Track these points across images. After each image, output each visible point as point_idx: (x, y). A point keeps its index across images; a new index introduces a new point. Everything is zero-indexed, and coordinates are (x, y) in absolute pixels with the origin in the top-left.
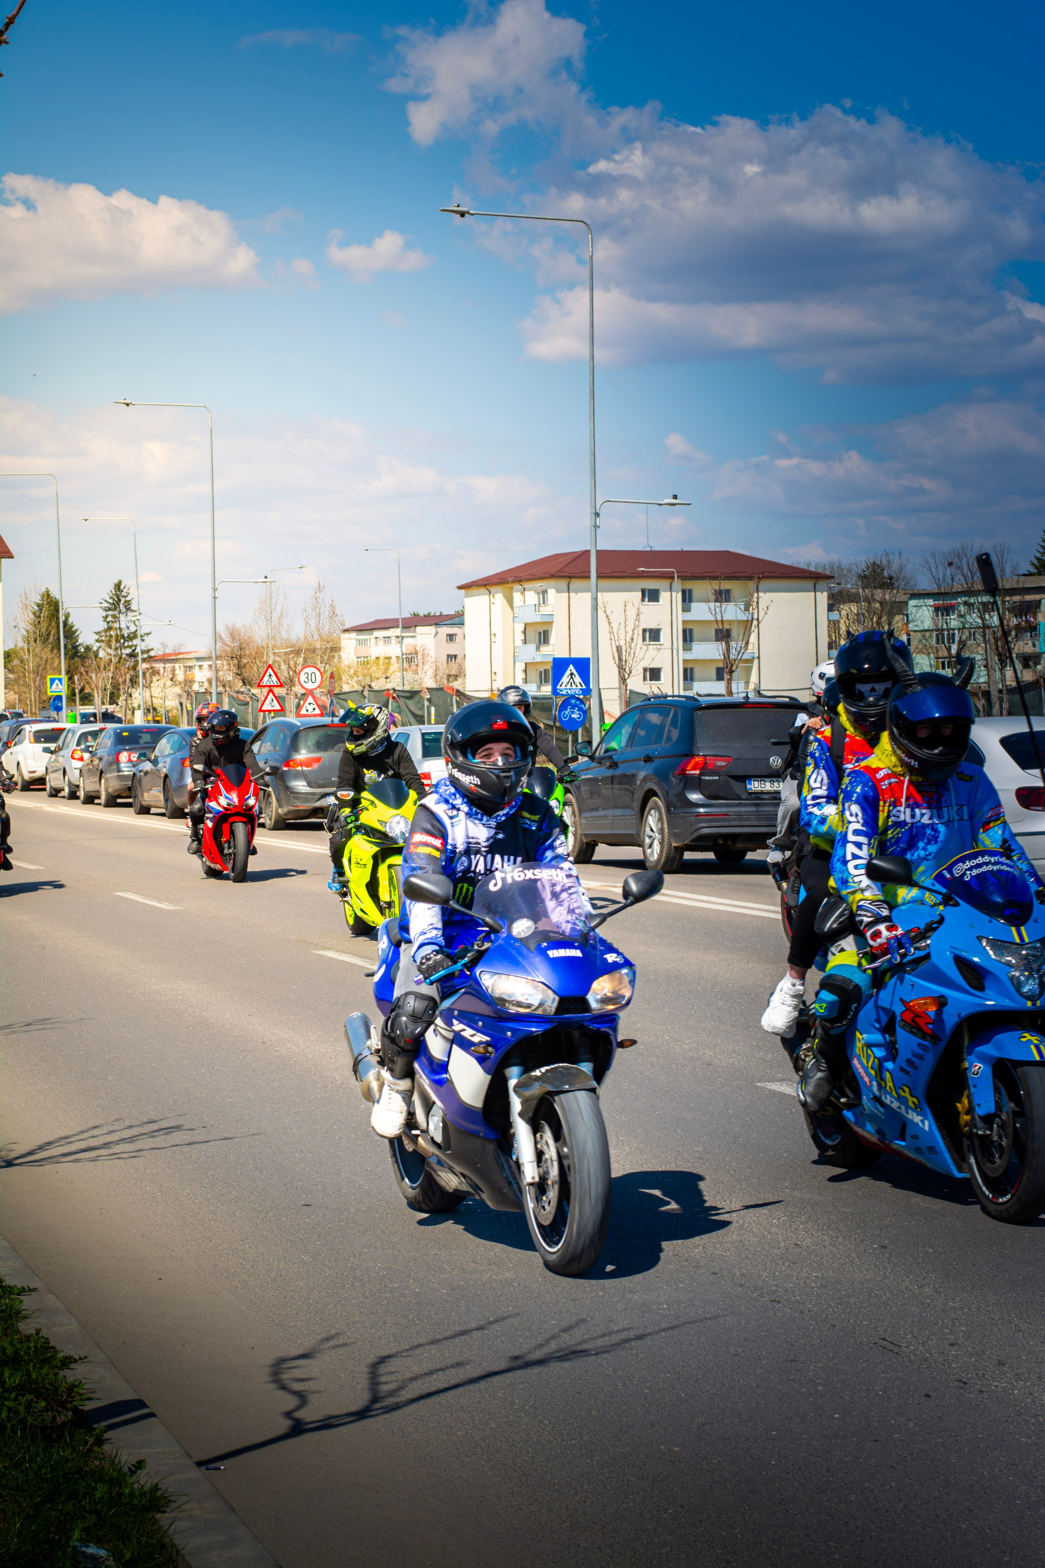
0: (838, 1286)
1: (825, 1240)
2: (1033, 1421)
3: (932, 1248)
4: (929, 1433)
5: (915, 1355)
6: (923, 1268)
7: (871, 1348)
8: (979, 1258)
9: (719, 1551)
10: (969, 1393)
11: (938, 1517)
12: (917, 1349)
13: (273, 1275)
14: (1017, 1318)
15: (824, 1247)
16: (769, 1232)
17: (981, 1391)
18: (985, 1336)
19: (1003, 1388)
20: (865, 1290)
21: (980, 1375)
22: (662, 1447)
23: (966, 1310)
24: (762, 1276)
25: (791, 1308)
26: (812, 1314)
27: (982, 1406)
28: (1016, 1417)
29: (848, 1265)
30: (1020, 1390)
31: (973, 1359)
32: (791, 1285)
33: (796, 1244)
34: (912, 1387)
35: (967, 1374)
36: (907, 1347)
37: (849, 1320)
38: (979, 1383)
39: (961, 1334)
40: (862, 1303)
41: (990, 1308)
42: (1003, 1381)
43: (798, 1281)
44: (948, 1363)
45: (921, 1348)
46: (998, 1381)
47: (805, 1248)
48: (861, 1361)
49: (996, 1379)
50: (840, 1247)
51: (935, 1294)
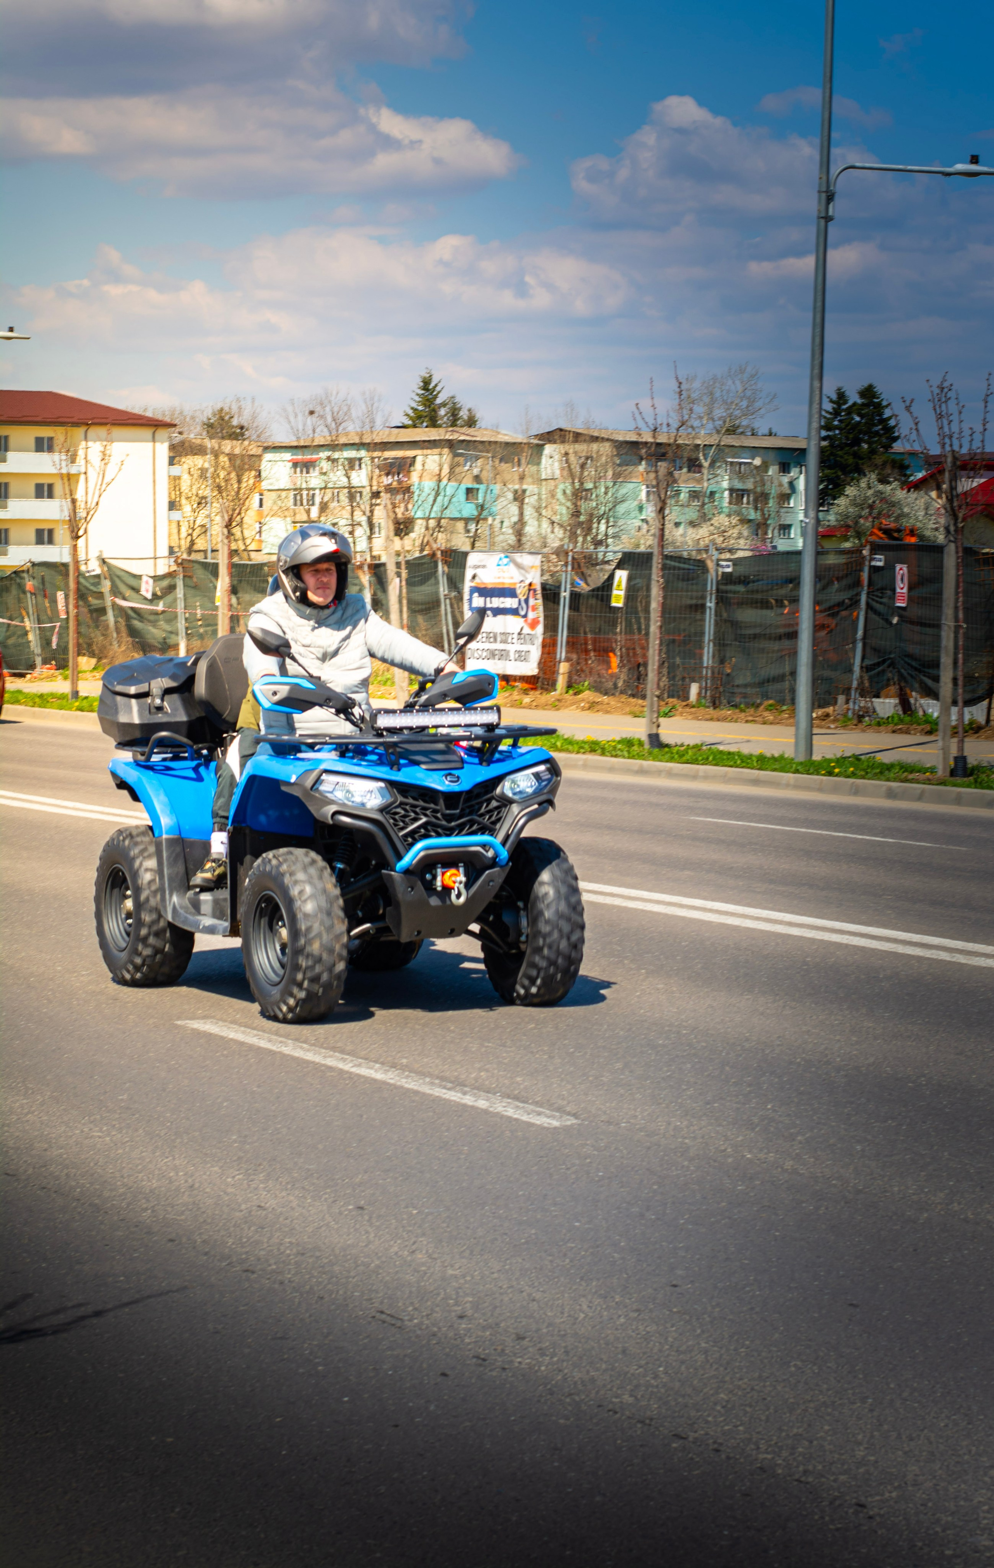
0: (318, 1254)
1: (291, 1202)
2: (568, 1400)
3: (415, 1208)
4: (454, 1417)
5: (420, 1329)
6: (410, 1231)
7: (370, 1323)
8: (472, 1220)
9: (243, 1553)
10: (491, 1371)
11: (483, 1508)
12: (421, 1323)
14: (529, 1286)
15: (293, 1209)
17: (504, 1369)
18: (496, 1307)
19: (526, 1364)
20: (349, 1257)
21: (499, 1351)
22: (153, 1438)
23: (468, 1278)
24: (227, 1242)
25: (269, 1279)
26: (293, 1284)
27: (508, 1386)
28: (549, 1397)
29: (323, 1229)
30: (547, 1366)
31: (488, 1333)
32: (262, 1253)
33: (259, 1206)
34: (425, 1366)
35: (484, 1350)
36: (410, 1320)
37: (338, 1291)
38: (500, 1359)
39: (468, 1305)
40: (349, 1272)
41: (496, 1275)
42: (526, 1357)
43: (270, 1248)
44: (460, 1337)
45: (426, 1322)
46: (521, 1357)
47: (270, 1210)
48: (361, 1337)
49: (518, 1355)
50: (311, 1208)
51: (430, 1261)
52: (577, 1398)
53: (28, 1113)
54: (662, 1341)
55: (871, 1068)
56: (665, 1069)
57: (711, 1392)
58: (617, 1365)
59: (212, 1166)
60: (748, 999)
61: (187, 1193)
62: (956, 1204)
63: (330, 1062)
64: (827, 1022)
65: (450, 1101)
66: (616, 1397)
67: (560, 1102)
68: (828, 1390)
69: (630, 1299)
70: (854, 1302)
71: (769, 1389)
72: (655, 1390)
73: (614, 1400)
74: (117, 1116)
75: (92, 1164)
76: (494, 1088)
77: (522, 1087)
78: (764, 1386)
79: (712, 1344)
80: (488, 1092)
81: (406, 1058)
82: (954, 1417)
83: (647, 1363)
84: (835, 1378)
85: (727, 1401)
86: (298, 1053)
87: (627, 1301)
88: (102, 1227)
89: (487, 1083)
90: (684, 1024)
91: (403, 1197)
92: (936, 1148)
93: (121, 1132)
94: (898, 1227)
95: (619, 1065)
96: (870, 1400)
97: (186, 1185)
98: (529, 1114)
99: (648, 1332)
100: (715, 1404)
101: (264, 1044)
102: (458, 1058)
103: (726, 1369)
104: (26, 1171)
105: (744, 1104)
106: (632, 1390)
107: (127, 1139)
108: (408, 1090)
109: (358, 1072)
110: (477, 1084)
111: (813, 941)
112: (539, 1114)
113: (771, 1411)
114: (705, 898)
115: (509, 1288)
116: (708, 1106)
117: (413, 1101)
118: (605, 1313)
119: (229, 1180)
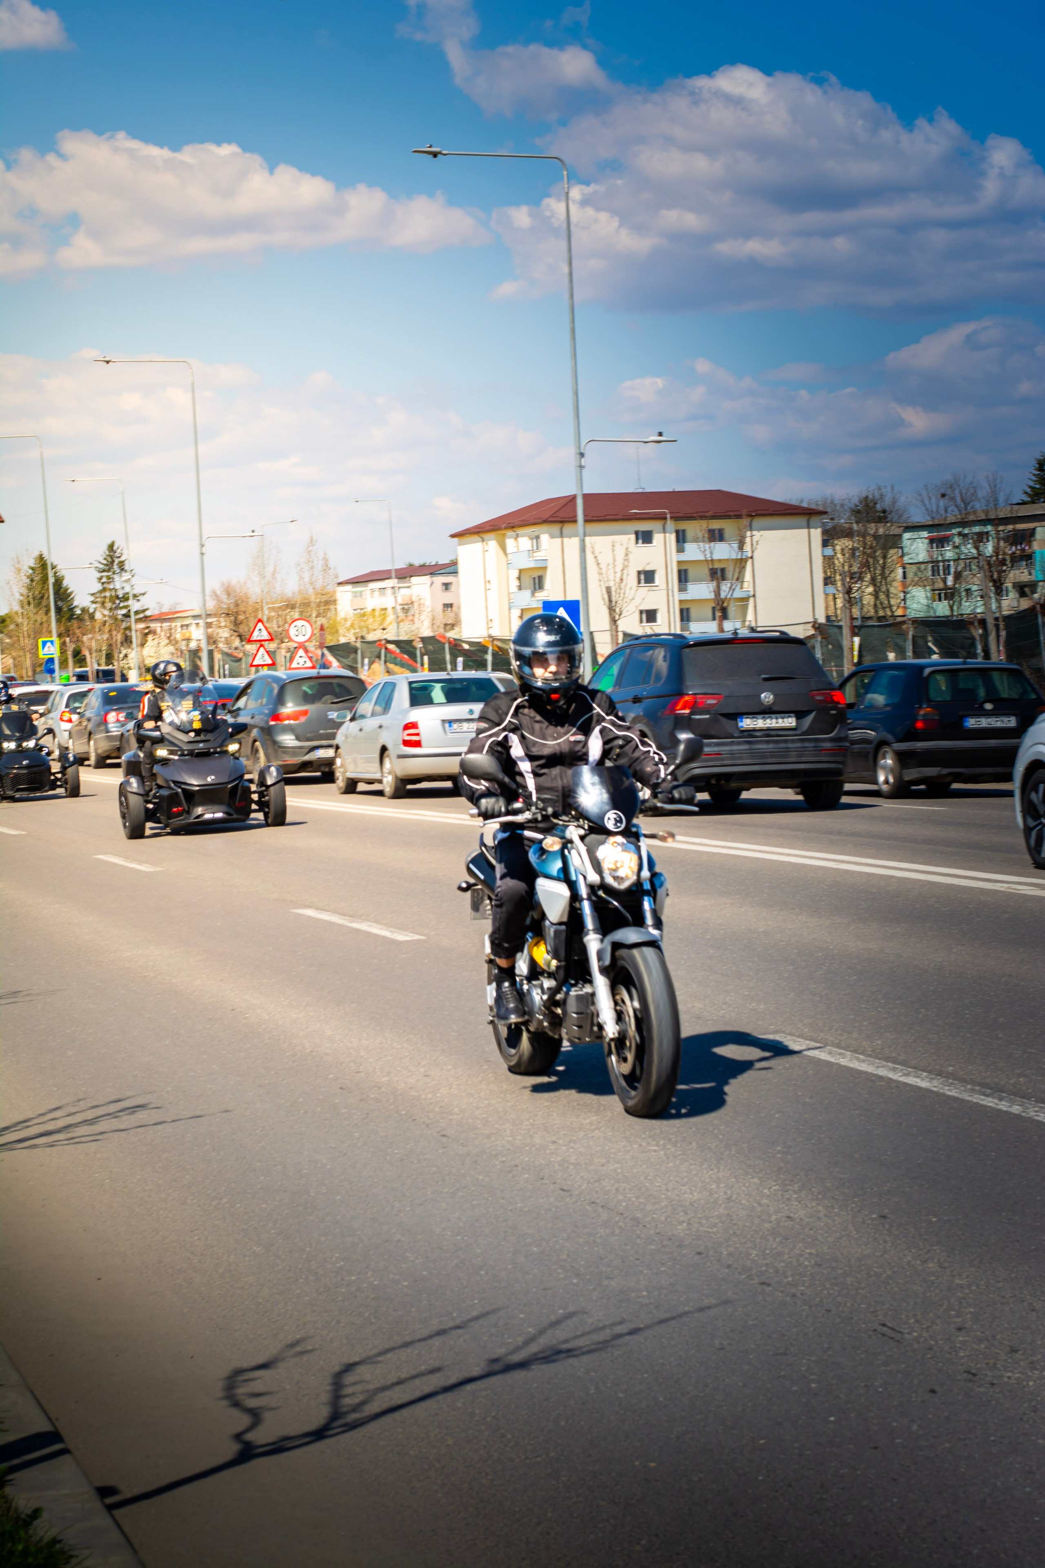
0: (834, 1265)
1: (819, 1212)
3: (935, 1216)
4: (935, 1437)
5: (918, 1343)
6: (926, 1240)
7: (870, 1336)
8: (987, 1227)
10: (979, 1387)
11: (946, 1540)
12: (920, 1336)
13: (221, 1270)
14: (1031, 1295)
15: (819, 1219)
16: (759, 1204)
17: (993, 1384)
18: (996, 1317)
19: (1016, 1379)
20: (863, 1268)
21: (991, 1365)
22: (637, 1463)
23: (974, 1288)
24: (751, 1255)
25: (782, 1292)
26: (805, 1297)
27: (994, 1403)
28: (1033, 1414)
29: (844, 1238)
30: (1035, 1381)
31: (983, 1346)
32: (782, 1264)
33: (788, 1217)
34: (915, 1382)
35: (976, 1364)
36: (909, 1333)
37: (845, 1304)
38: (989, 1374)
39: (969, 1316)
40: (860, 1283)
41: (1001, 1284)
42: (1016, 1371)
43: (790, 1260)
44: (955, 1351)
45: (925, 1335)
46: (1011, 1371)
47: (798, 1220)
48: (859, 1352)
49: (1009, 1369)
50: (836, 1218)
51: (939, 1270)
53: (596, 1129)
59: (753, 1177)
61: (723, 1205)
63: (882, 1072)
65: (986, 1106)
74: (675, 1130)
75: (642, 1178)
76: (1030, 1093)
80: (1024, 1097)
81: (952, 1066)
86: (855, 1065)
88: (638, 1241)
89: (1024, 1088)
91: (926, 1205)
93: (675, 1146)
97: (725, 1197)
102: (1001, 1064)
104: (580, 1186)
107: (680, 1153)
108: (949, 1096)
109: (906, 1081)
110: (1014, 1090)
115: (1011, 1297)
117: (952, 1108)
119: (766, 1191)
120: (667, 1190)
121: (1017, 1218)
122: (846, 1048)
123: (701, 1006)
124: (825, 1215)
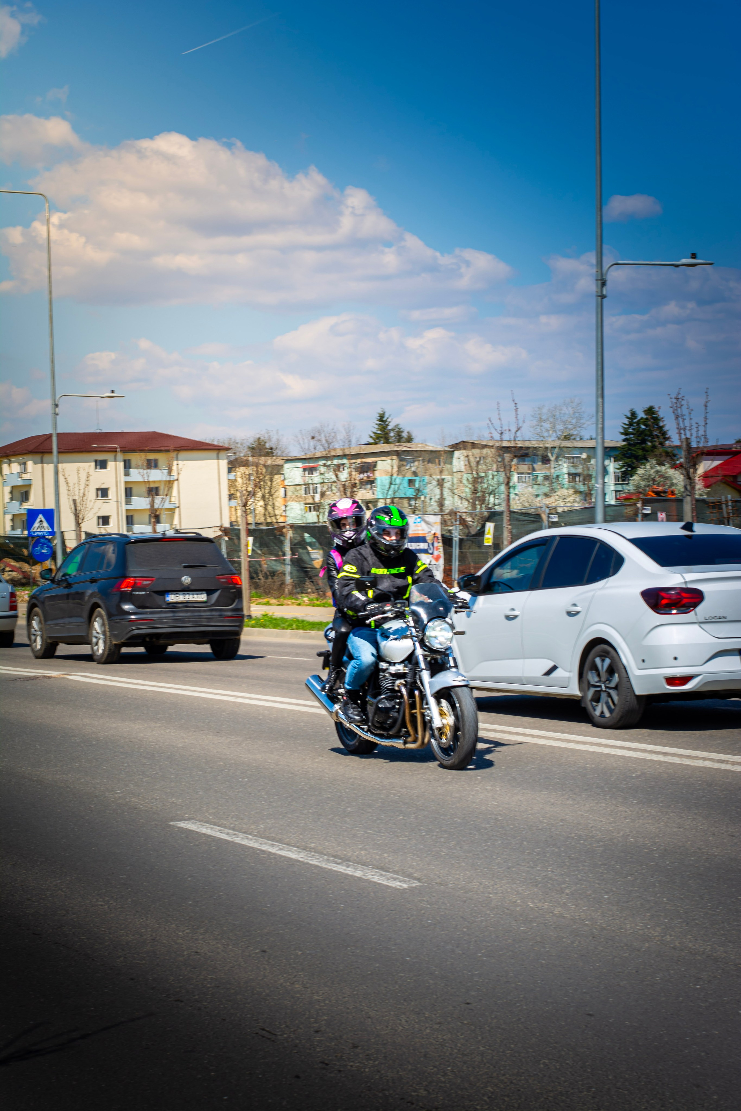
0: (228, 986)
1: (218, 948)
2: (380, 1095)
3: (300, 950)
5: (287, 1042)
6: (294, 968)
7: (253, 1038)
8: (337, 958)
10: (330, 1073)
12: (289, 1037)
14: (368, 1007)
15: (218, 953)
17: (340, 1071)
18: (342, 1024)
19: (356, 1067)
20: (249, 988)
21: (339, 1057)
23: (327, 1002)
24: (169, 980)
25: (191, 1006)
26: (207, 1010)
27: (340, 1084)
28: (367, 1092)
29: (236, 967)
30: (370, 1068)
31: (333, 1044)
32: (191, 986)
33: (196, 952)
34: (285, 1070)
35: (328, 1057)
36: (281, 1035)
37: (236, 1014)
38: (338, 1064)
39: (323, 1022)
40: (247, 999)
41: (346, 999)
42: (357, 1061)
43: (197, 983)
44: (313, 1047)
45: (292, 1036)
46: (353, 1062)
47: (203, 955)
48: (245, 1049)
49: (351, 1060)
50: (230, 953)
51: (303, 989)
52: (387, 1093)
53: (59, 890)
54: (453, 1047)
55: (620, 839)
56: (484, 844)
57: (482, 1086)
58: (419, 1066)
59: (171, 924)
60: (545, 794)
61: (150, 944)
62: (668, 936)
63: (264, 847)
64: (595, 808)
65: (337, 872)
66: (414, 1092)
67: (411, 870)
68: (565, 1082)
69: (435, 1015)
70: (591, 1013)
71: (523, 1082)
72: (443, 1085)
73: (413, 1094)
75: (92, 925)
76: (369, 862)
77: (387, 860)
78: (520, 1080)
79: (487, 1047)
80: (364, 865)
81: (314, 843)
82: (652, 1101)
83: (440, 1064)
84: (571, 1072)
85: (492, 1093)
86: (245, 842)
87: (434, 1016)
88: (88, 970)
89: (364, 858)
90: (501, 813)
91: (294, 943)
92: (658, 895)
93: (116, 902)
94: (627, 955)
95: (453, 843)
96: (594, 1089)
97: (151, 938)
98: (388, 879)
99: (444, 1040)
100: (484, 1095)
101: (223, 836)
102: (348, 842)
103: (495, 1067)
104: (47, 931)
105: (533, 868)
106: (427, 1086)
107: (119, 906)
108: (311, 865)
109: (280, 854)
110: (357, 860)
111: (592, 753)
112: (395, 879)
113: (523, 1100)
114: (526, 727)
115: (353, 1008)
116: (509, 870)
117: (313, 873)
118: (417, 1026)
119: (180, 933)
120: (110, 934)
121: (358, 951)
122: (239, 830)
123: (137, 800)
124: (223, 951)
